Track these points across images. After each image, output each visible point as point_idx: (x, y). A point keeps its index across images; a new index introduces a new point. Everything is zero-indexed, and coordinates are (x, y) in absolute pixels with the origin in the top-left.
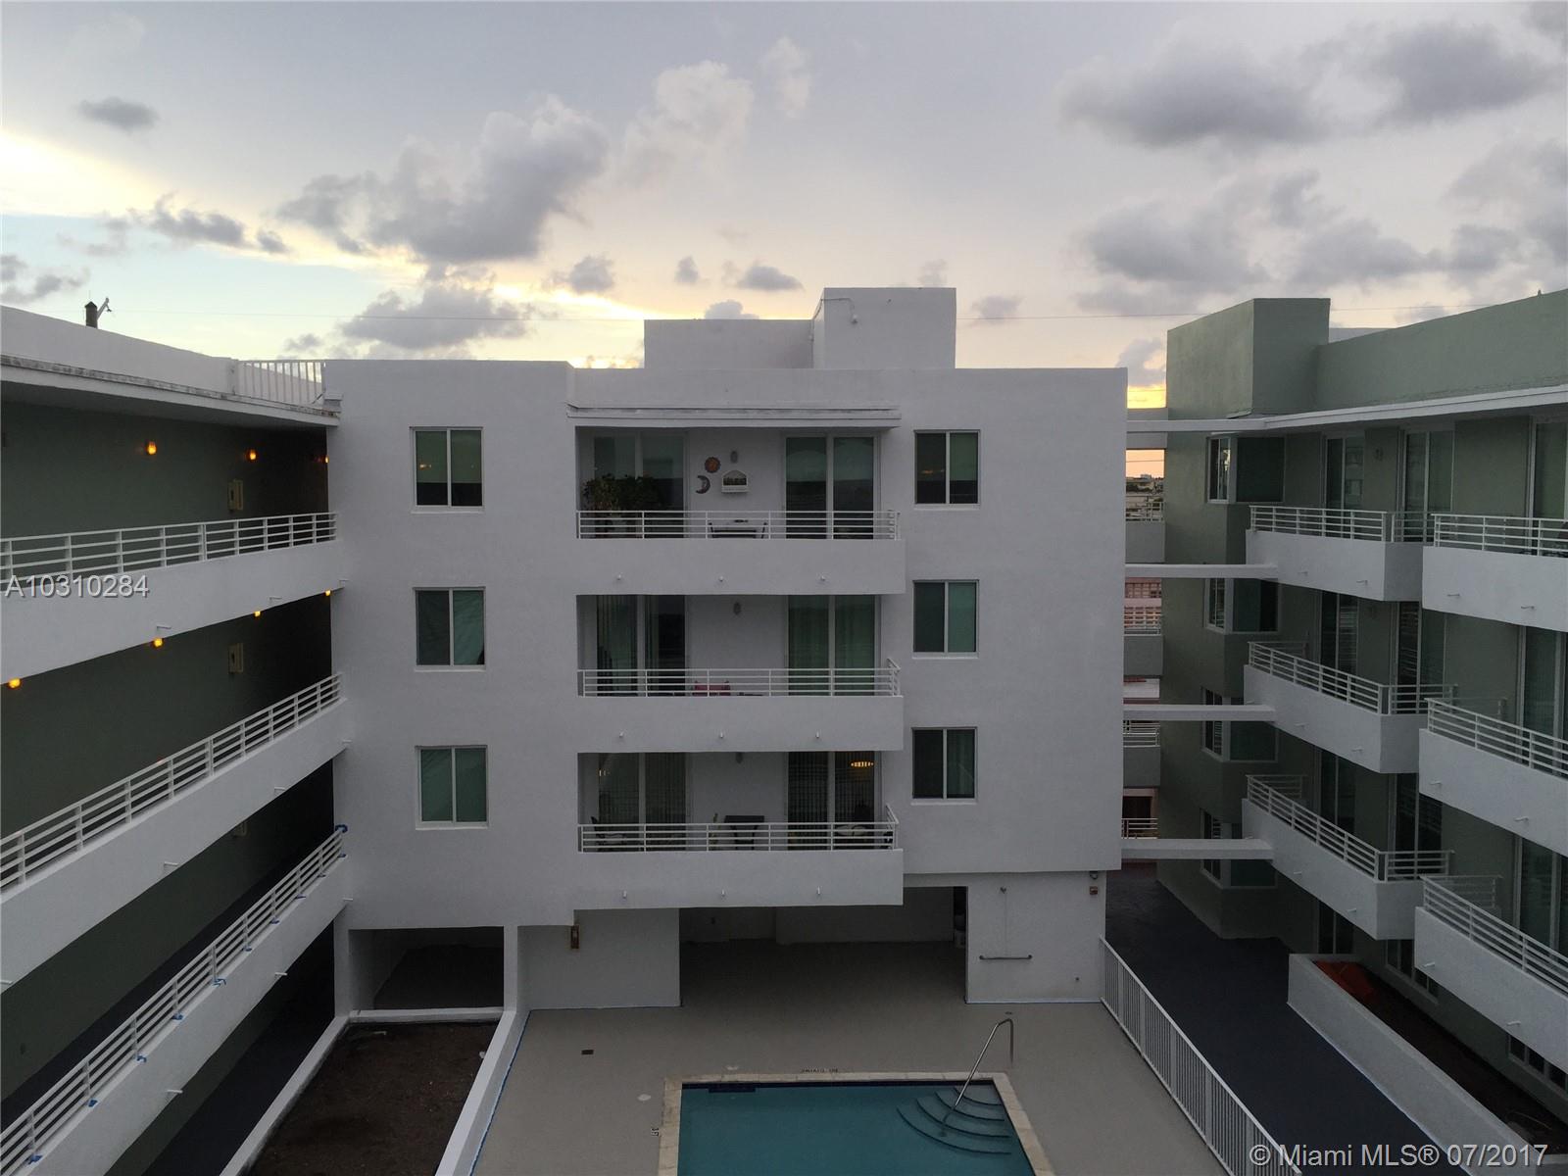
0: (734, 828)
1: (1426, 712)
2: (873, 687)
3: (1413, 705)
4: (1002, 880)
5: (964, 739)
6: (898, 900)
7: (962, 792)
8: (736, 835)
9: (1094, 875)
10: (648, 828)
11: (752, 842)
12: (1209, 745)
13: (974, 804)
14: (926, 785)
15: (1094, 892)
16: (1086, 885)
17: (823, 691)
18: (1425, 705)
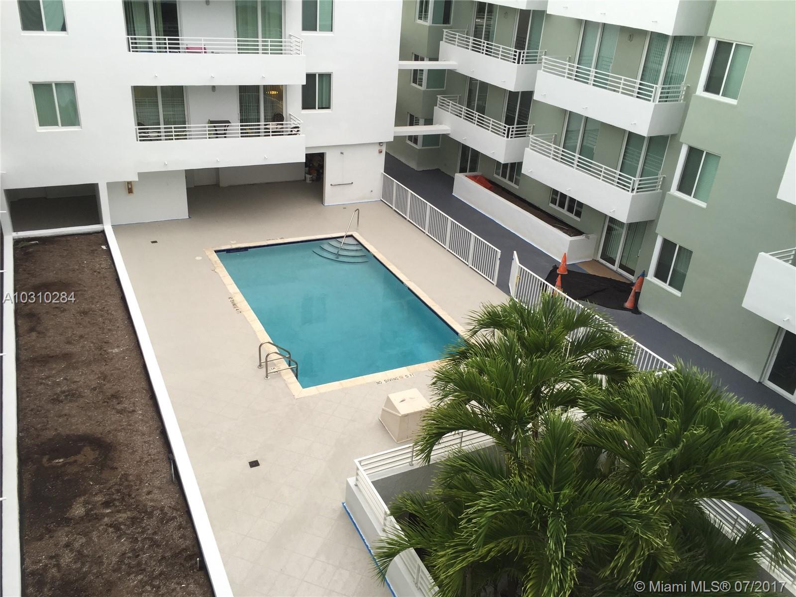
0: (215, 127)
1: (541, 63)
2: (281, 50)
3: (536, 60)
4: (341, 148)
5: (326, 78)
6: (303, 159)
7: (324, 106)
8: (216, 130)
9: (380, 144)
10: (165, 128)
11: (225, 134)
12: (415, 81)
13: (331, 112)
14: (308, 103)
15: (381, 152)
16: (378, 148)
17: (256, 51)
18: (541, 60)
